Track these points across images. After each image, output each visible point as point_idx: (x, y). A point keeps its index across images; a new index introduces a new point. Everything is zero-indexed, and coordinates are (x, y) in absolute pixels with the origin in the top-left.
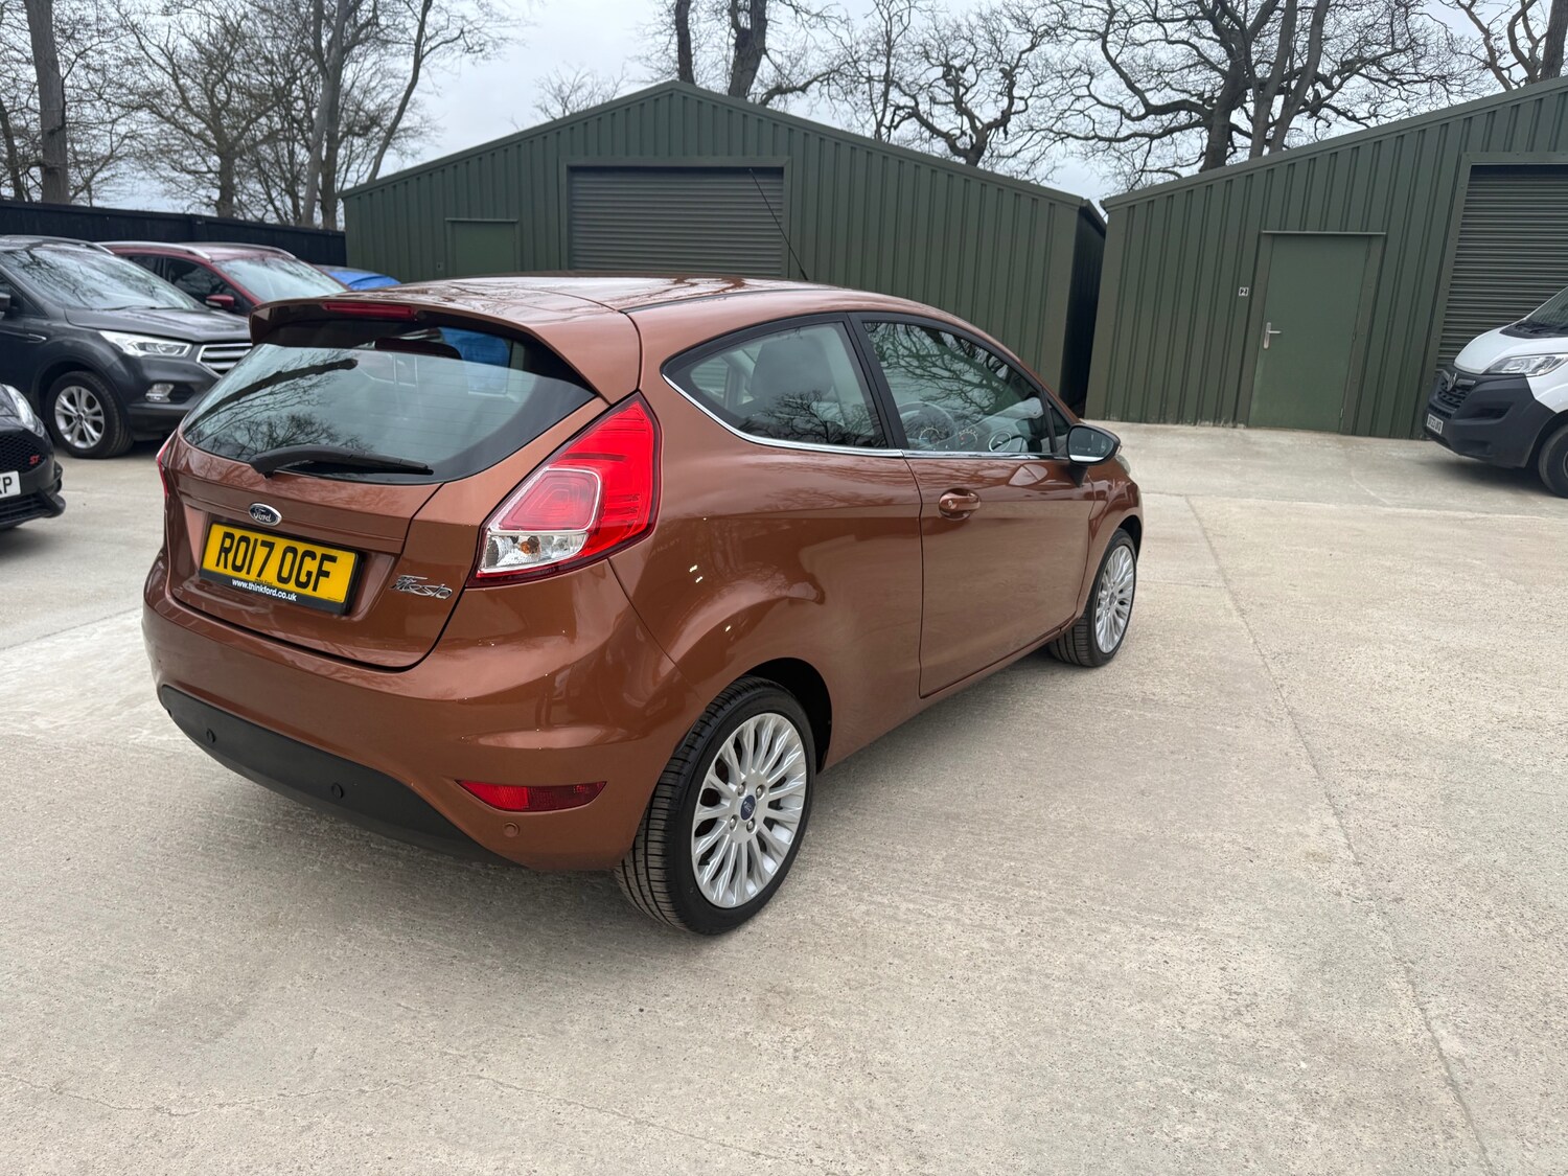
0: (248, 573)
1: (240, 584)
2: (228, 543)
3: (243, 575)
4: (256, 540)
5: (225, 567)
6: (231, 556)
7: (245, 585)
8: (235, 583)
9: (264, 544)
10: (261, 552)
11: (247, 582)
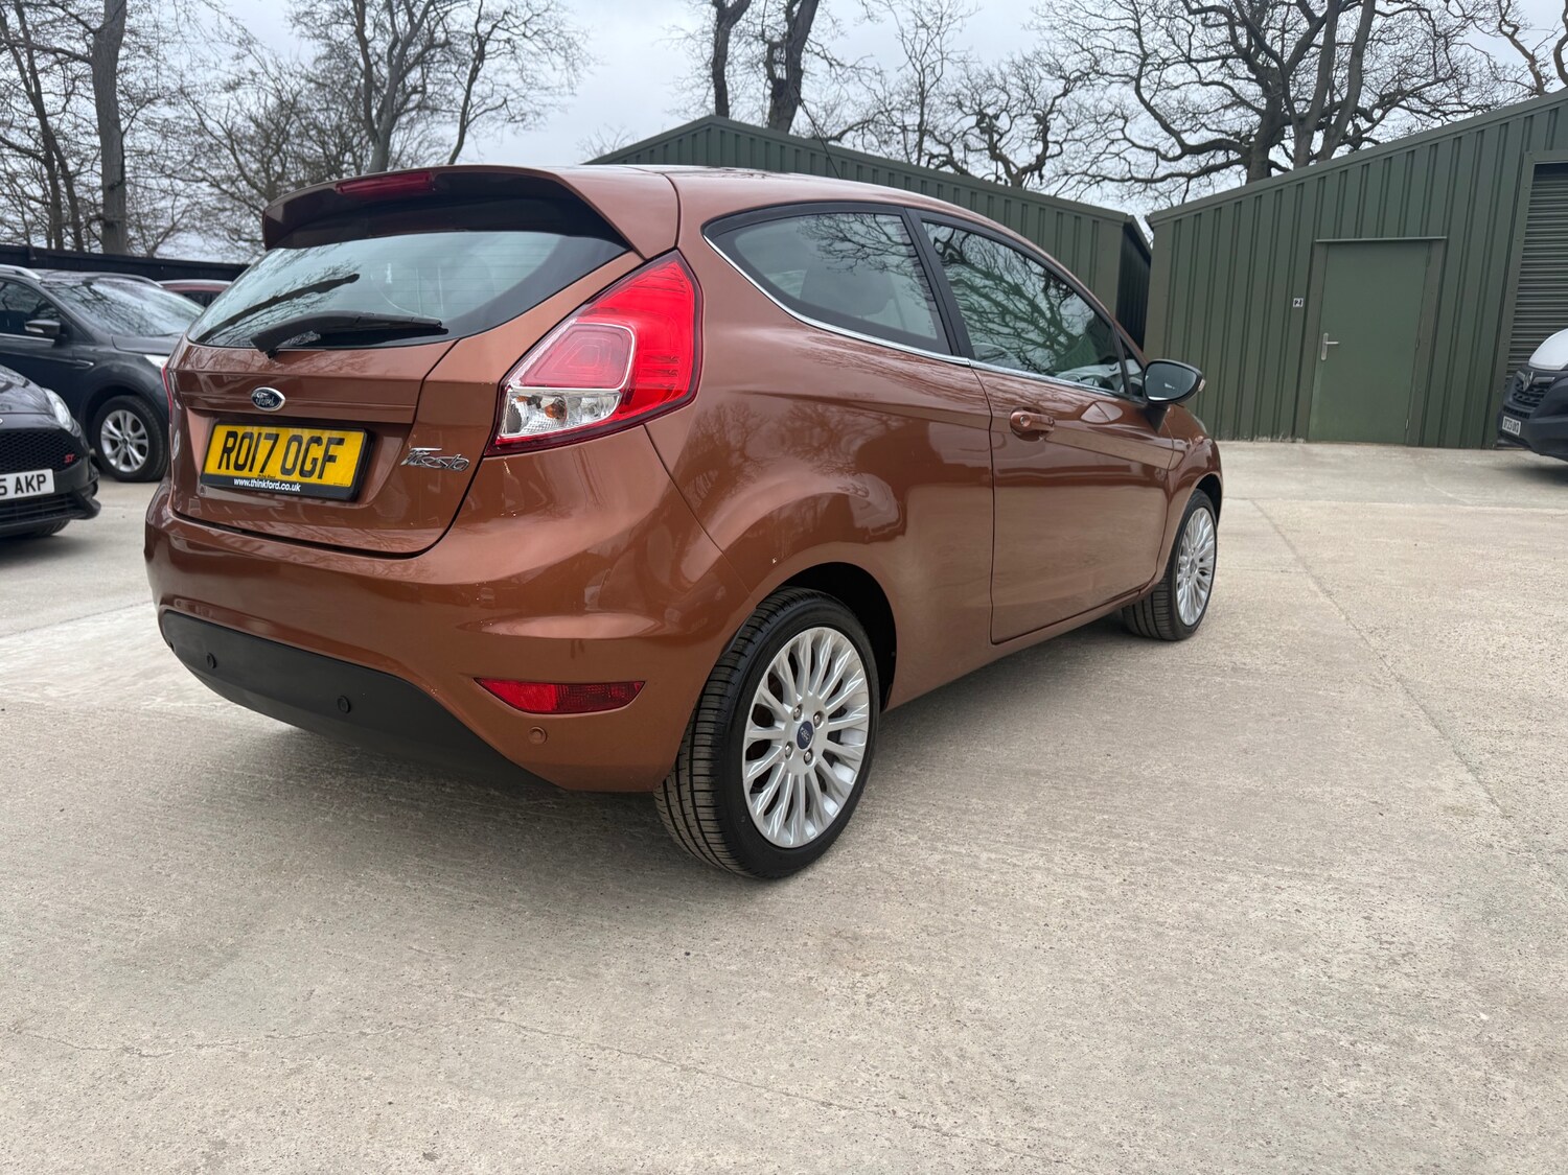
0: (251, 470)
1: (241, 482)
2: (231, 441)
3: (245, 473)
4: (260, 434)
5: (228, 468)
6: (233, 455)
7: (246, 483)
8: (236, 482)
9: (268, 437)
10: (265, 445)
11: (249, 479)
